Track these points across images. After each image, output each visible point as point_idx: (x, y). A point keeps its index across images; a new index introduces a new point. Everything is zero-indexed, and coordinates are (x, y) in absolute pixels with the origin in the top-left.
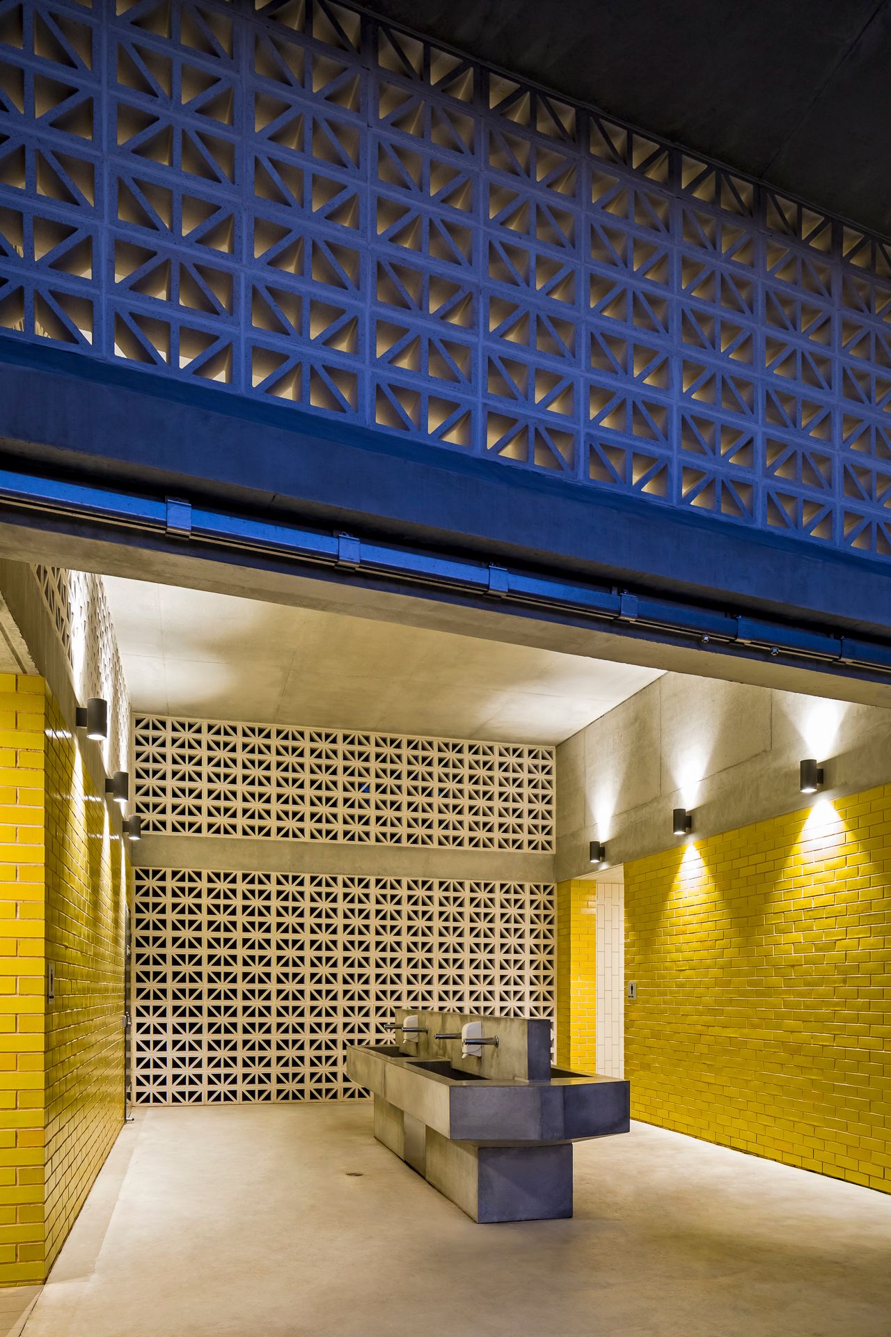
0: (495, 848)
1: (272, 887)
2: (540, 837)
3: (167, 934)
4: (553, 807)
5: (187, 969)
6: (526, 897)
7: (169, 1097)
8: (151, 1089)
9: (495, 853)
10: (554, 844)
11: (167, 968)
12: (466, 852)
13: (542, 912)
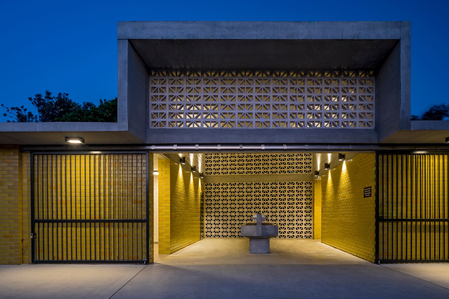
0: (295, 173)
1: (236, 186)
2: (308, 169)
3: (212, 198)
4: (311, 161)
5: (217, 206)
6: (303, 185)
7: (213, 236)
8: (209, 234)
9: (295, 174)
10: (312, 171)
11: (212, 206)
12: (287, 174)
13: (308, 189)
